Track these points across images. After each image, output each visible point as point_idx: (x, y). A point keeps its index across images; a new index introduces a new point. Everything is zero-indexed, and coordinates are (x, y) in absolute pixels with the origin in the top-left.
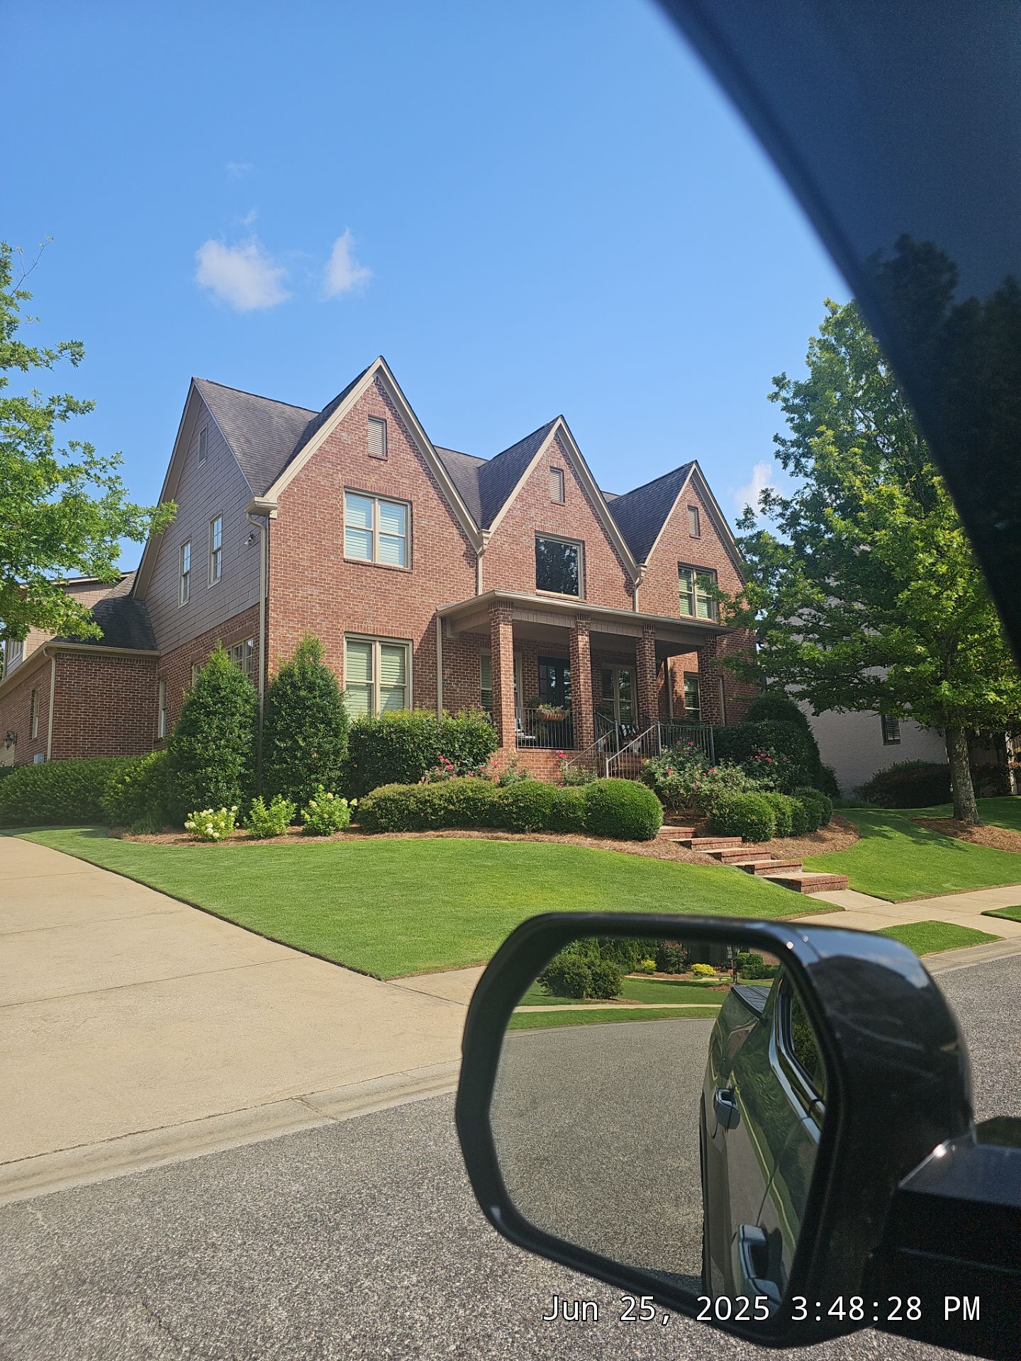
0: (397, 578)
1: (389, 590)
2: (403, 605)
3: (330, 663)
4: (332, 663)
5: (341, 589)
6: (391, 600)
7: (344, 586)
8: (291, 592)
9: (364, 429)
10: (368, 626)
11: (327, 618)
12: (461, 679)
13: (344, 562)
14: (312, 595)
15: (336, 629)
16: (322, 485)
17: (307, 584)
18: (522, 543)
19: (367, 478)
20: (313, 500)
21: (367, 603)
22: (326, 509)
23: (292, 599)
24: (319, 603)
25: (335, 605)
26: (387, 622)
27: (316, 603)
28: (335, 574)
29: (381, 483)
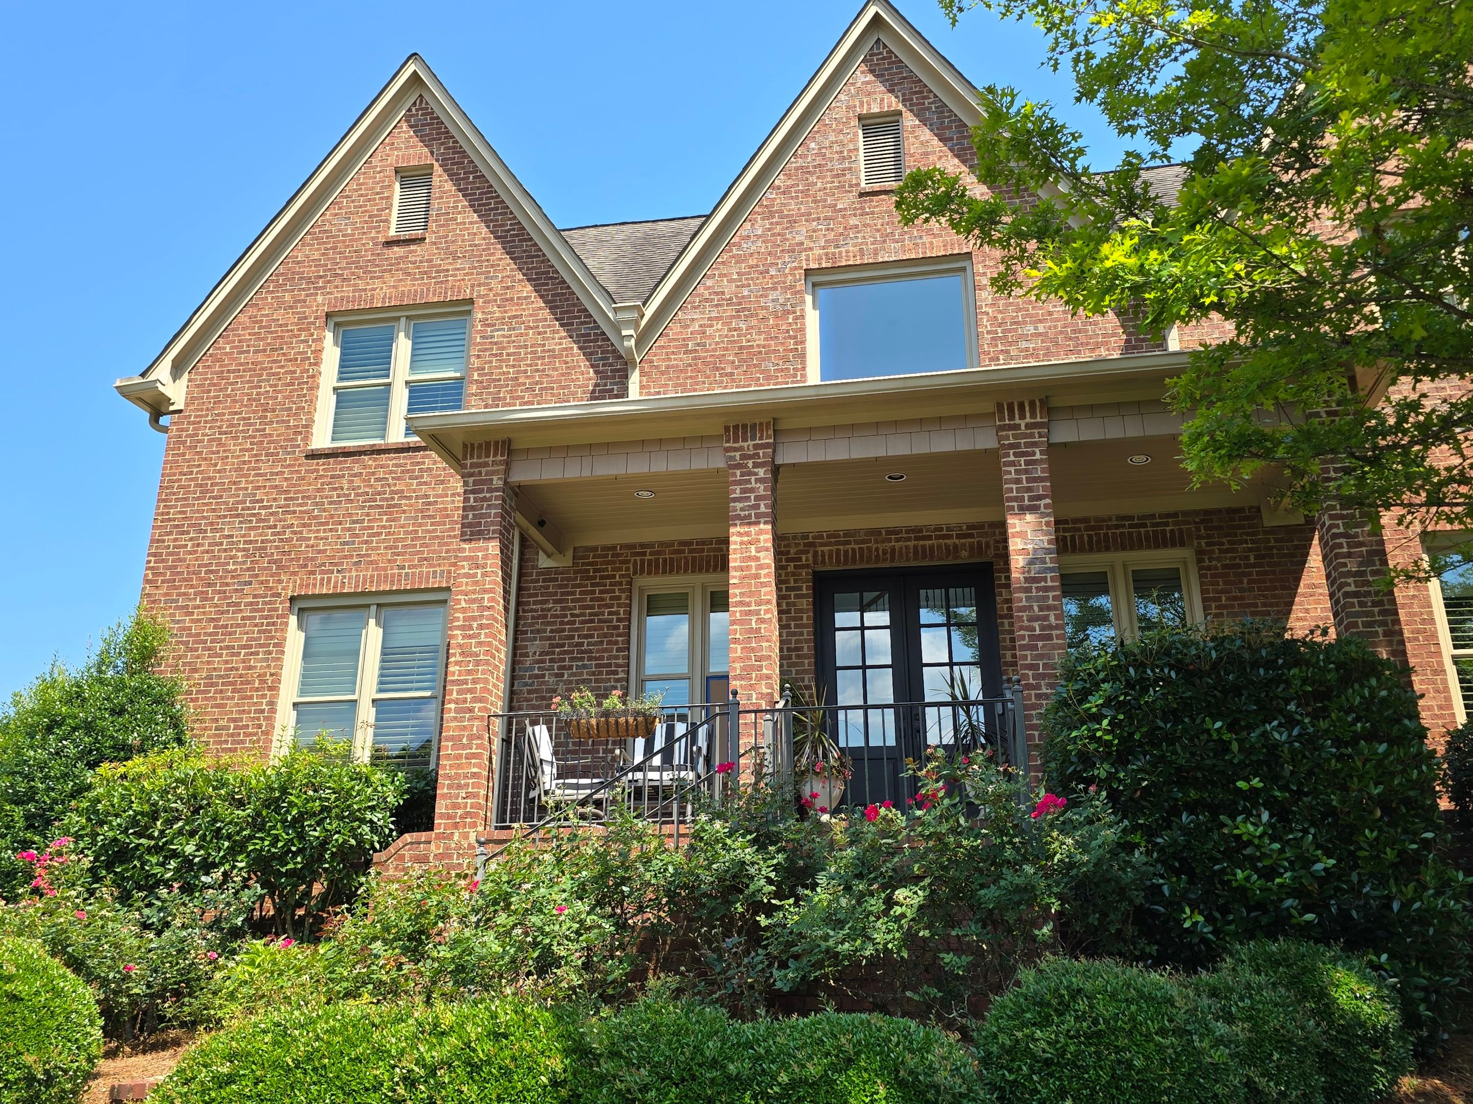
0: (424, 463)
1: (402, 491)
2: (433, 517)
3: (250, 668)
4: (255, 667)
5: (294, 512)
6: (404, 512)
7: (300, 505)
8: (191, 539)
9: (382, 198)
10: (344, 577)
11: (257, 576)
12: (571, 659)
13: (307, 457)
14: (231, 536)
15: (273, 595)
16: (281, 326)
17: (225, 517)
18: (767, 308)
19: (377, 283)
20: (260, 357)
21: (349, 529)
22: (282, 367)
23: (190, 553)
24: (244, 550)
25: (277, 547)
26: (389, 561)
27: (239, 550)
28: (285, 484)
29: (408, 286)
